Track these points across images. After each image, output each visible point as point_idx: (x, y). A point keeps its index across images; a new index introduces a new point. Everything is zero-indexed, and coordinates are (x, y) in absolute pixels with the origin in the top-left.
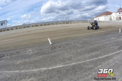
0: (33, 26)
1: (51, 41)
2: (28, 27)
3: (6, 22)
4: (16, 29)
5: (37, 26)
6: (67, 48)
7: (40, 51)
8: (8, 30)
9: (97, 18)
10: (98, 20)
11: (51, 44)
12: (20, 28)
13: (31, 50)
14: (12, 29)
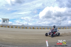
0: (30, 28)
2: (26, 28)
3: (8, 20)
4: (16, 28)
5: (34, 28)
8: (9, 27)
12: (19, 28)
14: (12, 27)
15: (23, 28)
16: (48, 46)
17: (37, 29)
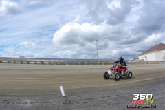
0: (36, 63)
1: (65, 91)
2: (28, 63)
5: (43, 63)
6: (90, 104)
7: (44, 105)
9: (144, 56)
10: (145, 59)
11: (63, 95)
12: (15, 63)
13: (28, 101)
15: (22, 63)
17: (50, 63)
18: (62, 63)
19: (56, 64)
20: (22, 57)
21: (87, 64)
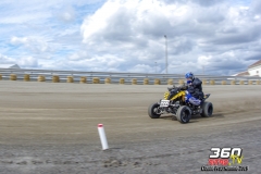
0: (43, 80)
2: (28, 79)
5: (57, 80)
15: (15, 79)
16: (105, 147)
17: (72, 81)
18: (98, 82)
19: (85, 81)
20: (16, 68)
21: (148, 83)
